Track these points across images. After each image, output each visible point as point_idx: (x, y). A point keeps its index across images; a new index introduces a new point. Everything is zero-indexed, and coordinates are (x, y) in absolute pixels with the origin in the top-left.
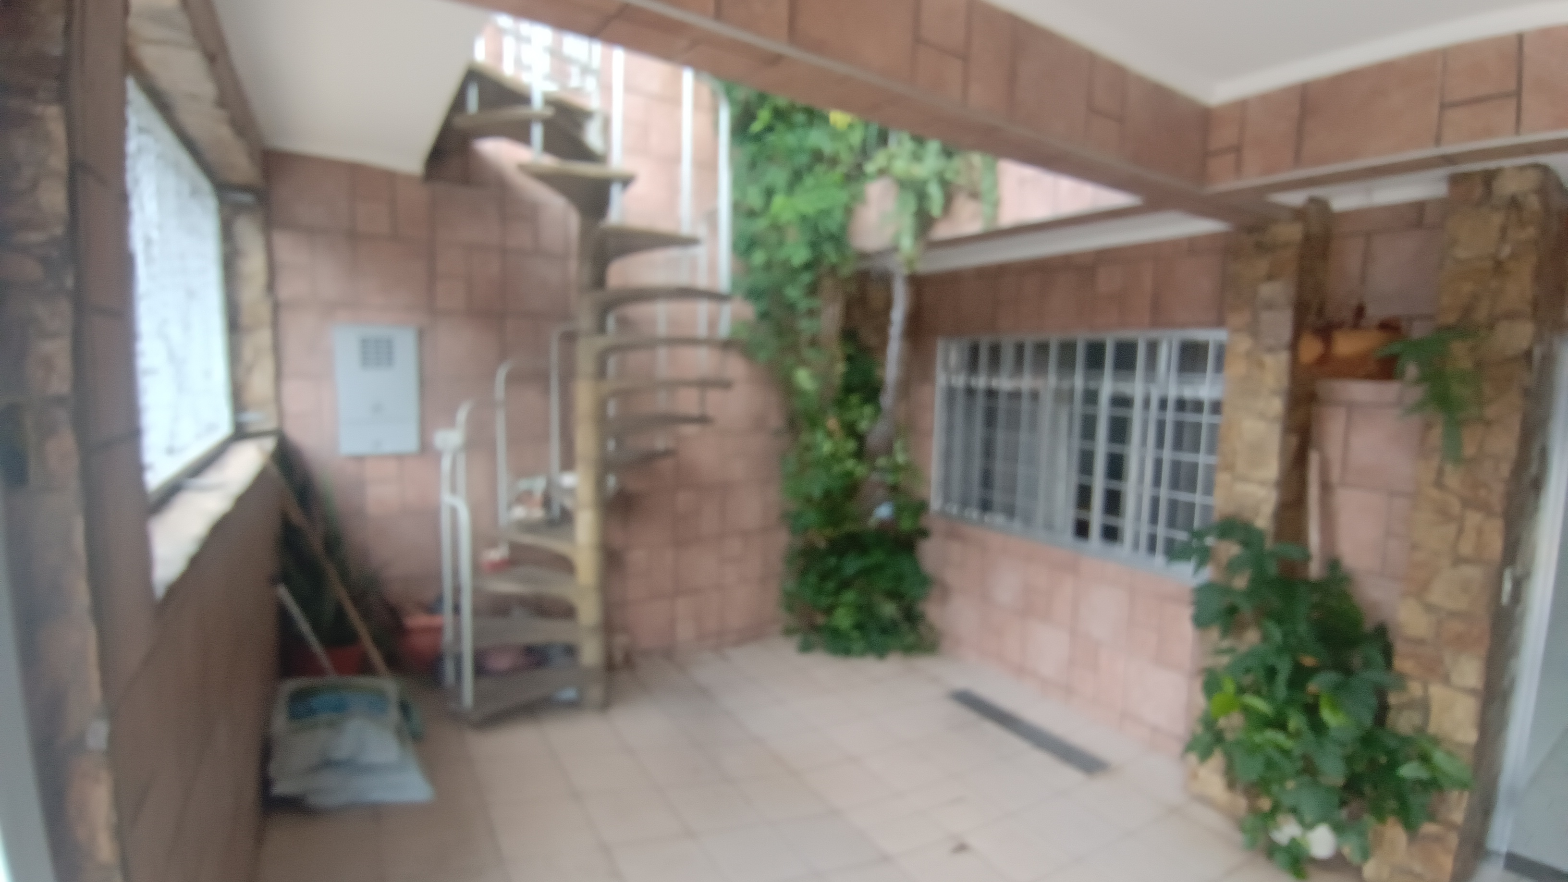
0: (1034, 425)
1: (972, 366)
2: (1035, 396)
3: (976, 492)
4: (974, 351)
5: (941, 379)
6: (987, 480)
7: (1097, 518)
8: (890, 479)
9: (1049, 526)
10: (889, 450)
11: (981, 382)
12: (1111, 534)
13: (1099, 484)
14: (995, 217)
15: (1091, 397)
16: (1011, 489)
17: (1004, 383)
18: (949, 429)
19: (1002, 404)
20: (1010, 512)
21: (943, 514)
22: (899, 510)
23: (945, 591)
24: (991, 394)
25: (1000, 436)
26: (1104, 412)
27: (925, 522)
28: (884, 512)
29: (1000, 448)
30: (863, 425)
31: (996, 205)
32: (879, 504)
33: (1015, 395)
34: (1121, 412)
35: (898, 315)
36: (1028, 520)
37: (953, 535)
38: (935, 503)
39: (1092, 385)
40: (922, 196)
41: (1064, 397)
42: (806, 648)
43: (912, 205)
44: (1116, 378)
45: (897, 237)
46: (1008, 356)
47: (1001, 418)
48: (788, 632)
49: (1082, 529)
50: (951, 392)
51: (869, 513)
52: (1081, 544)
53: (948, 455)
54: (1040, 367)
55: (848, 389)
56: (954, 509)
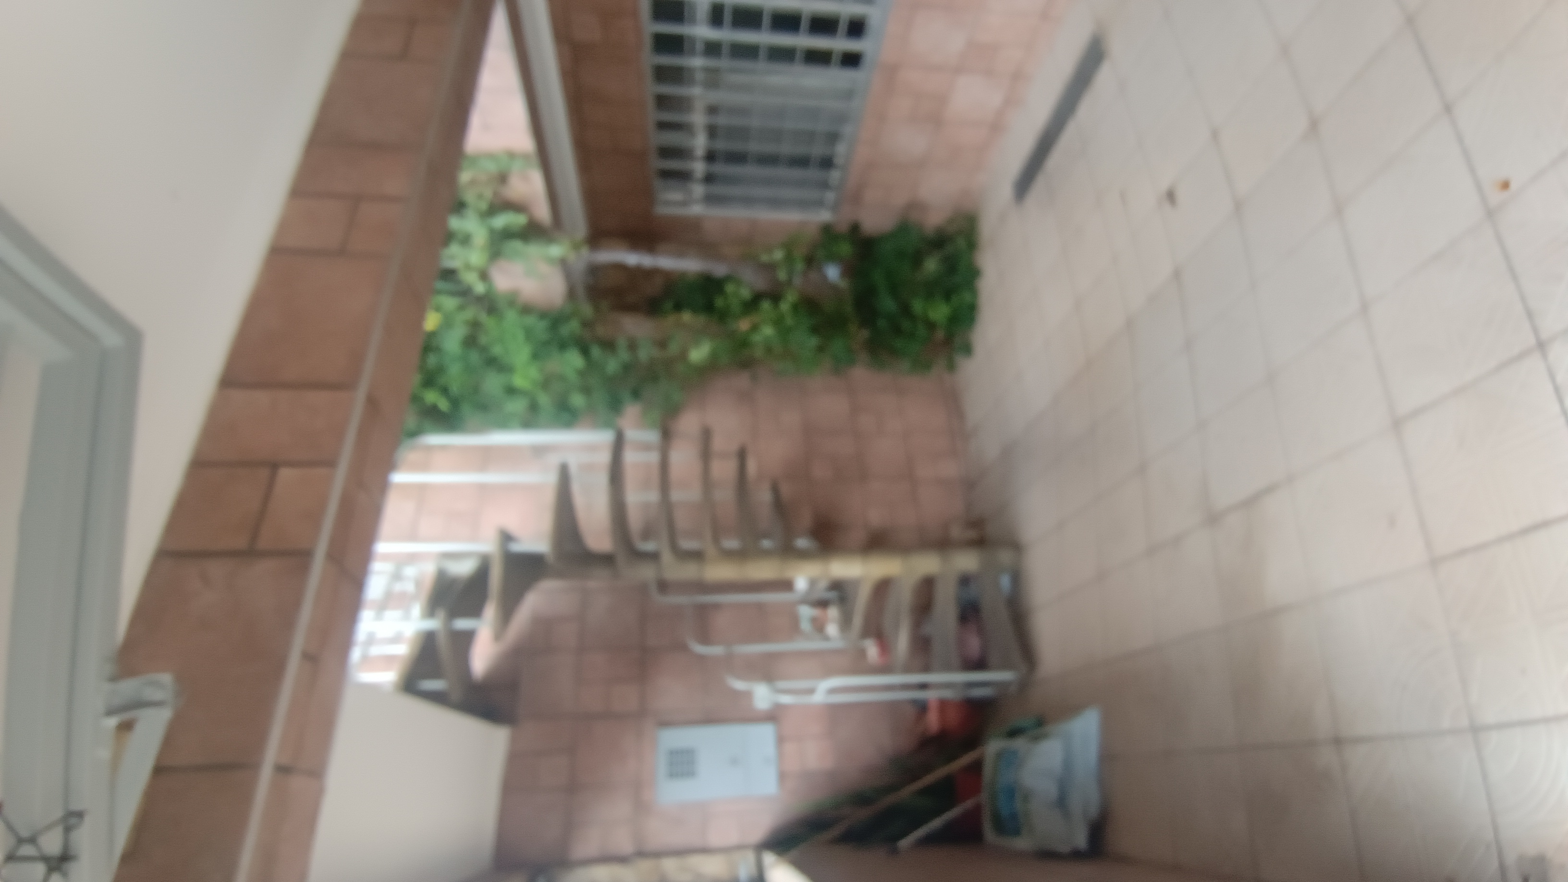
0: (742, 111)
1: (683, 176)
2: (712, 110)
3: (812, 173)
4: (667, 174)
5: (697, 210)
6: (801, 162)
7: (839, 44)
8: (800, 266)
9: (849, 95)
10: (771, 267)
11: (699, 168)
12: (857, 28)
13: (804, 41)
14: (525, 157)
15: (712, 49)
16: (810, 136)
17: (700, 143)
18: (748, 201)
19: (721, 145)
20: (833, 138)
21: (835, 208)
22: (832, 258)
23: (915, 205)
24: (711, 157)
25: (754, 147)
26: (726, 35)
27: (843, 227)
28: (833, 273)
29: (769, 148)
30: (746, 293)
31: (511, 155)
32: (824, 277)
33: (712, 131)
34: (727, 17)
35: (632, 259)
36: (841, 118)
37: (856, 198)
38: (825, 216)
39: (699, 47)
40: (507, 234)
41: (713, 80)
42: (967, 350)
43: (516, 245)
44: (693, 21)
45: (551, 261)
46: (672, 138)
47: (736, 146)
48: (951, 367)
49: (852, 60)
50: (710, 199)
51: (834, 288)
52: (867, 61)
53: (775, 203)
54: (681, 104)
55: (708, 308)
56: (830, 196)
